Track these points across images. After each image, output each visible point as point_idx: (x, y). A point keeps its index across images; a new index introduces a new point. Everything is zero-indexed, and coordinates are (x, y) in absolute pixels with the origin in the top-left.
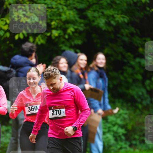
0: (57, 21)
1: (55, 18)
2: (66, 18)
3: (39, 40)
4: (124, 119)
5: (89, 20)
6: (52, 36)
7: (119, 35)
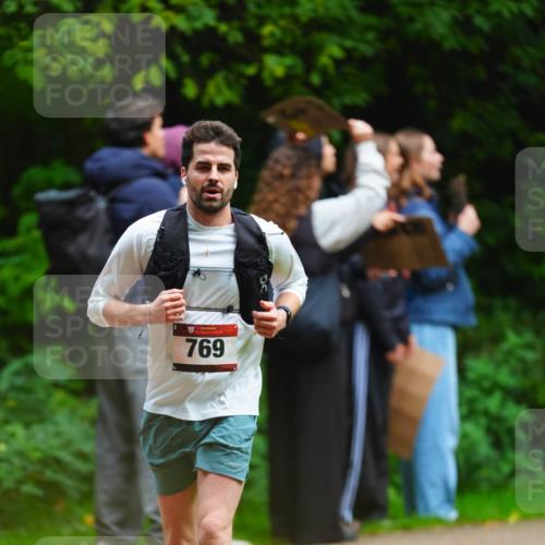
0: (282, 23)
1: (274, 13)
2: (315, 11)
3: (219, 92)
4: (525, 369)
5: (397, 18)
6: (266, 75)
7: (505, 68)
